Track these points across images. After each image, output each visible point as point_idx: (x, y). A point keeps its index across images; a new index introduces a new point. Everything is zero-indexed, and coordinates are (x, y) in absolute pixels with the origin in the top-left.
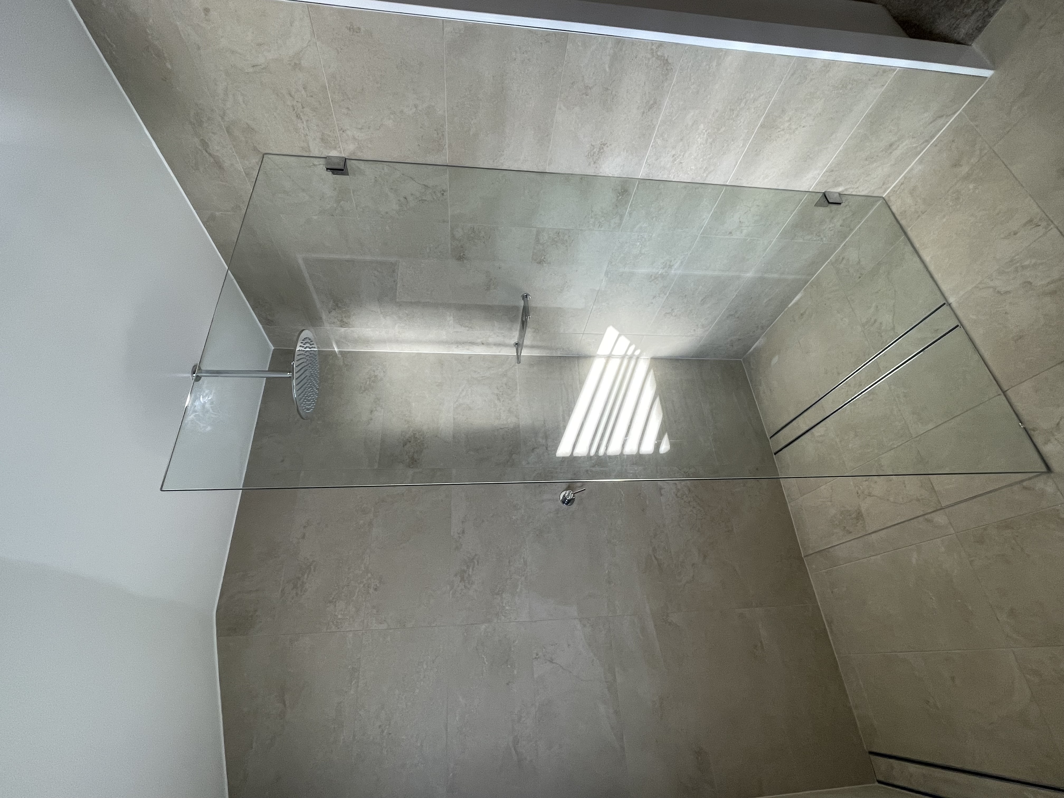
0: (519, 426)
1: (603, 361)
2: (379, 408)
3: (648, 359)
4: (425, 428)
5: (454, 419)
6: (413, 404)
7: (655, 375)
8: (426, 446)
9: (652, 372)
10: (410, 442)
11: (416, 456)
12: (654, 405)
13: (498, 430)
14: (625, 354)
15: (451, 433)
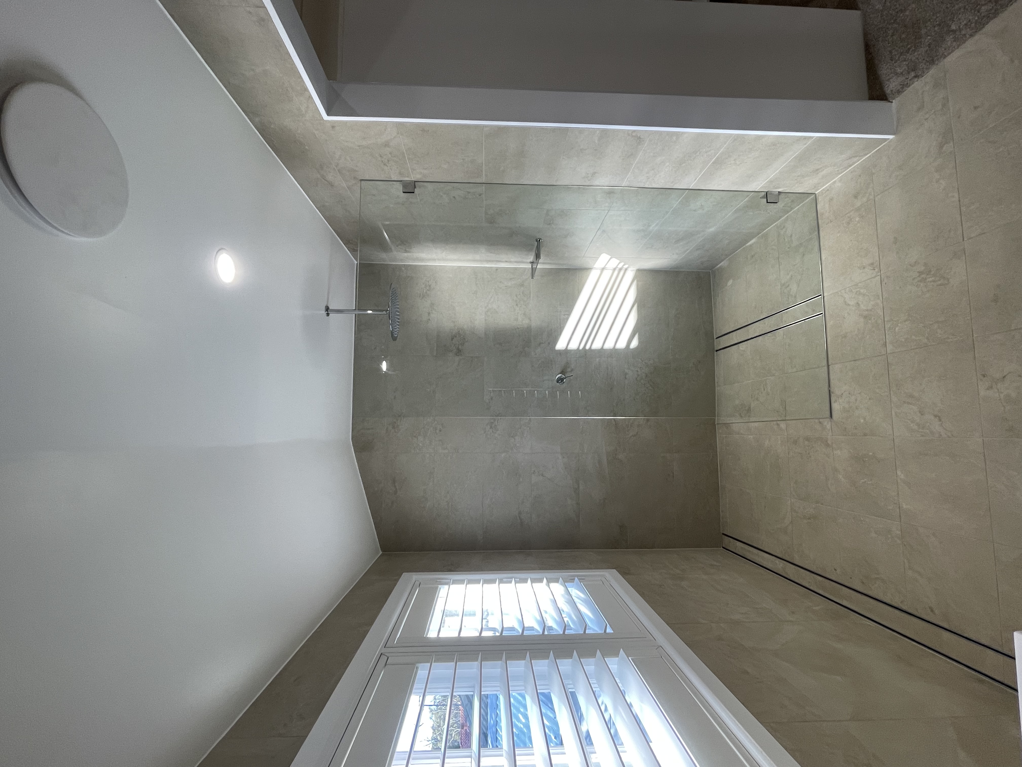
0: (531, 326)
1: (599, 272)
2: (433, 312)
3: (633, 270)
4: (465, 327)
5: (486, 320)
6: (457, 308)
7: (637, 285)
8: (466, 340)
9: (635, 282)
10: (456, 337)
11: (460, 347)
12: (632, 311)
13: (516, 329)
14: (617, 267)
15: (484, 332)
